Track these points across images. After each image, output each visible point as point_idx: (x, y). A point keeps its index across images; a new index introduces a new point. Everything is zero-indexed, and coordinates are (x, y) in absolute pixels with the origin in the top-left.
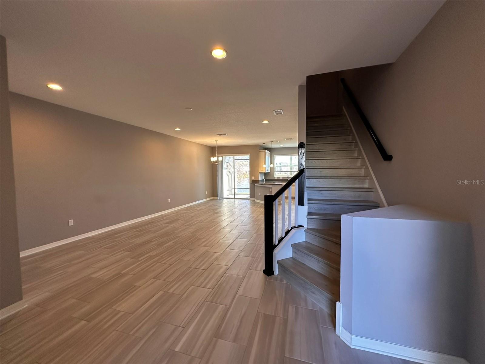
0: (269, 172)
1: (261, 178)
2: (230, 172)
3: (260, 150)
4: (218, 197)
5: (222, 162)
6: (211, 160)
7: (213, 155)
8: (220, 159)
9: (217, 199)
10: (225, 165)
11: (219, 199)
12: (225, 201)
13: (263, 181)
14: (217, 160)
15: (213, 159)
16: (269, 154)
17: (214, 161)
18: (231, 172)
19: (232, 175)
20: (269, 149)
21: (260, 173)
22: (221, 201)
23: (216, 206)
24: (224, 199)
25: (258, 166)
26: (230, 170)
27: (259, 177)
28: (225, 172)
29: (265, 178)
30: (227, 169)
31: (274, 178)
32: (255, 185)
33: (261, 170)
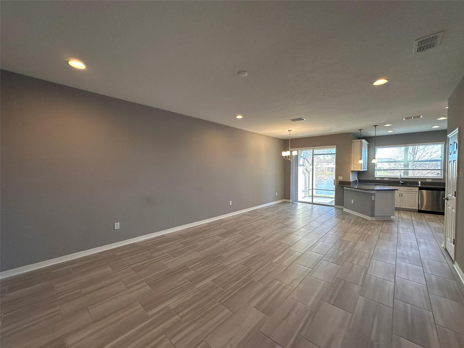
0: (366, 170)
1: (352, 178)
2: (306, 170)
3: (352, 140)
4: (291, 200)
5: (297, 157)
6: (283, 155)
7: (286, 149)
8: (295, 153)
9: (290, 202)
10: (301, 162)
11: (292, 203)
12: (300, 206)
13: (355, 182)
14: (290, 155)
15: (285, 154)
16: (367, 146)
17: (286, 157)
18: (308, 170)
19: (309, 173)
20: (368, 139)
21: (352, 171)
22: (294, 205)
23: (288, 213)
24: (299, 204)
25: (349, 162)
26: (307, 167)
27: (351, 177)
28: (300, 169)
29: (358, 178)
30: (303, 165)
31: (374, 179)
32: (344, 188)
33: (353, 168)
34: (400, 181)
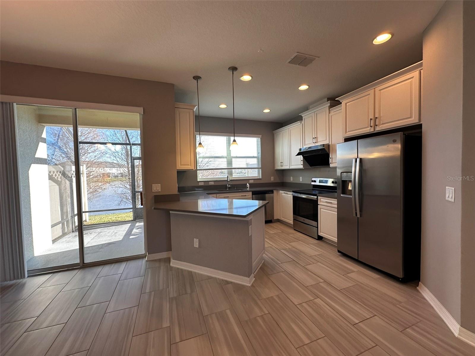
31: (196, 185)
32: (171, 212)
33: (181, 165)
34: (227, 185)
